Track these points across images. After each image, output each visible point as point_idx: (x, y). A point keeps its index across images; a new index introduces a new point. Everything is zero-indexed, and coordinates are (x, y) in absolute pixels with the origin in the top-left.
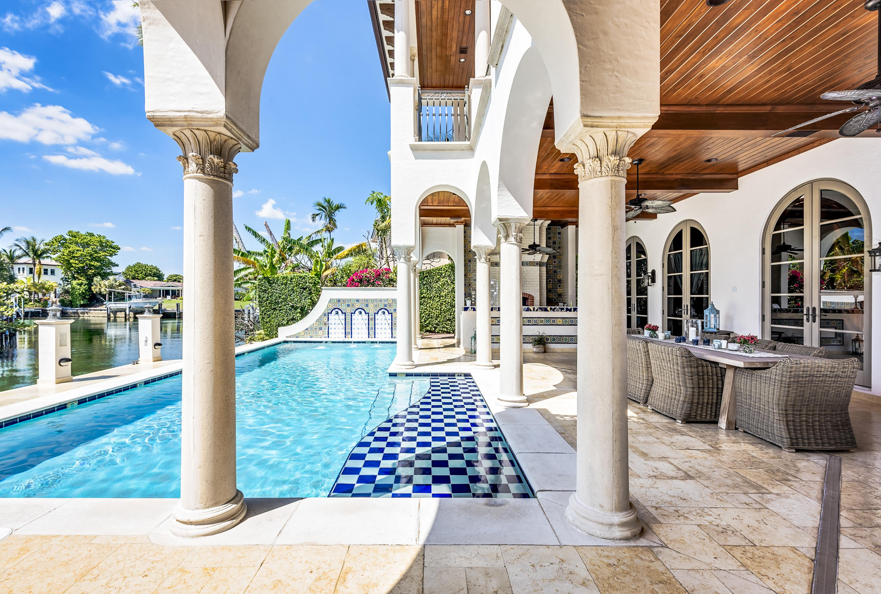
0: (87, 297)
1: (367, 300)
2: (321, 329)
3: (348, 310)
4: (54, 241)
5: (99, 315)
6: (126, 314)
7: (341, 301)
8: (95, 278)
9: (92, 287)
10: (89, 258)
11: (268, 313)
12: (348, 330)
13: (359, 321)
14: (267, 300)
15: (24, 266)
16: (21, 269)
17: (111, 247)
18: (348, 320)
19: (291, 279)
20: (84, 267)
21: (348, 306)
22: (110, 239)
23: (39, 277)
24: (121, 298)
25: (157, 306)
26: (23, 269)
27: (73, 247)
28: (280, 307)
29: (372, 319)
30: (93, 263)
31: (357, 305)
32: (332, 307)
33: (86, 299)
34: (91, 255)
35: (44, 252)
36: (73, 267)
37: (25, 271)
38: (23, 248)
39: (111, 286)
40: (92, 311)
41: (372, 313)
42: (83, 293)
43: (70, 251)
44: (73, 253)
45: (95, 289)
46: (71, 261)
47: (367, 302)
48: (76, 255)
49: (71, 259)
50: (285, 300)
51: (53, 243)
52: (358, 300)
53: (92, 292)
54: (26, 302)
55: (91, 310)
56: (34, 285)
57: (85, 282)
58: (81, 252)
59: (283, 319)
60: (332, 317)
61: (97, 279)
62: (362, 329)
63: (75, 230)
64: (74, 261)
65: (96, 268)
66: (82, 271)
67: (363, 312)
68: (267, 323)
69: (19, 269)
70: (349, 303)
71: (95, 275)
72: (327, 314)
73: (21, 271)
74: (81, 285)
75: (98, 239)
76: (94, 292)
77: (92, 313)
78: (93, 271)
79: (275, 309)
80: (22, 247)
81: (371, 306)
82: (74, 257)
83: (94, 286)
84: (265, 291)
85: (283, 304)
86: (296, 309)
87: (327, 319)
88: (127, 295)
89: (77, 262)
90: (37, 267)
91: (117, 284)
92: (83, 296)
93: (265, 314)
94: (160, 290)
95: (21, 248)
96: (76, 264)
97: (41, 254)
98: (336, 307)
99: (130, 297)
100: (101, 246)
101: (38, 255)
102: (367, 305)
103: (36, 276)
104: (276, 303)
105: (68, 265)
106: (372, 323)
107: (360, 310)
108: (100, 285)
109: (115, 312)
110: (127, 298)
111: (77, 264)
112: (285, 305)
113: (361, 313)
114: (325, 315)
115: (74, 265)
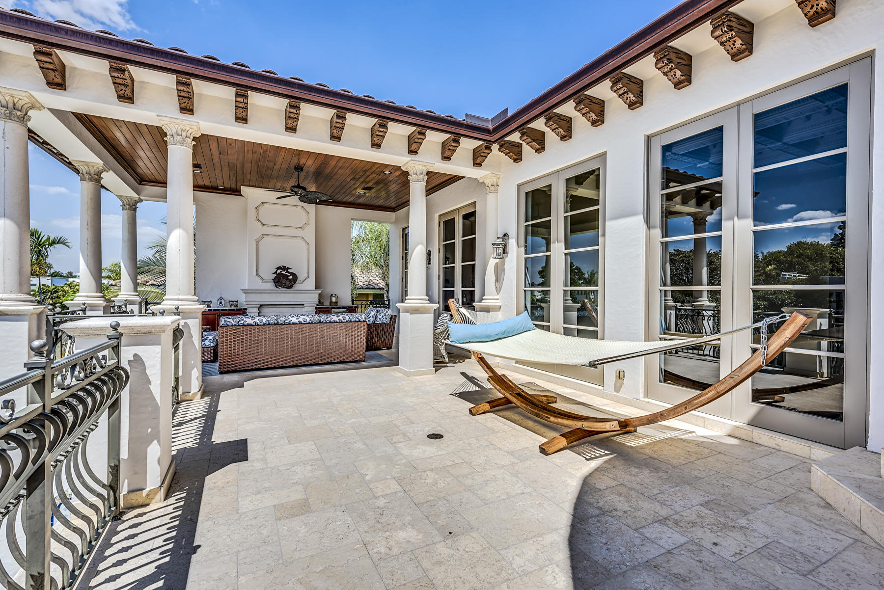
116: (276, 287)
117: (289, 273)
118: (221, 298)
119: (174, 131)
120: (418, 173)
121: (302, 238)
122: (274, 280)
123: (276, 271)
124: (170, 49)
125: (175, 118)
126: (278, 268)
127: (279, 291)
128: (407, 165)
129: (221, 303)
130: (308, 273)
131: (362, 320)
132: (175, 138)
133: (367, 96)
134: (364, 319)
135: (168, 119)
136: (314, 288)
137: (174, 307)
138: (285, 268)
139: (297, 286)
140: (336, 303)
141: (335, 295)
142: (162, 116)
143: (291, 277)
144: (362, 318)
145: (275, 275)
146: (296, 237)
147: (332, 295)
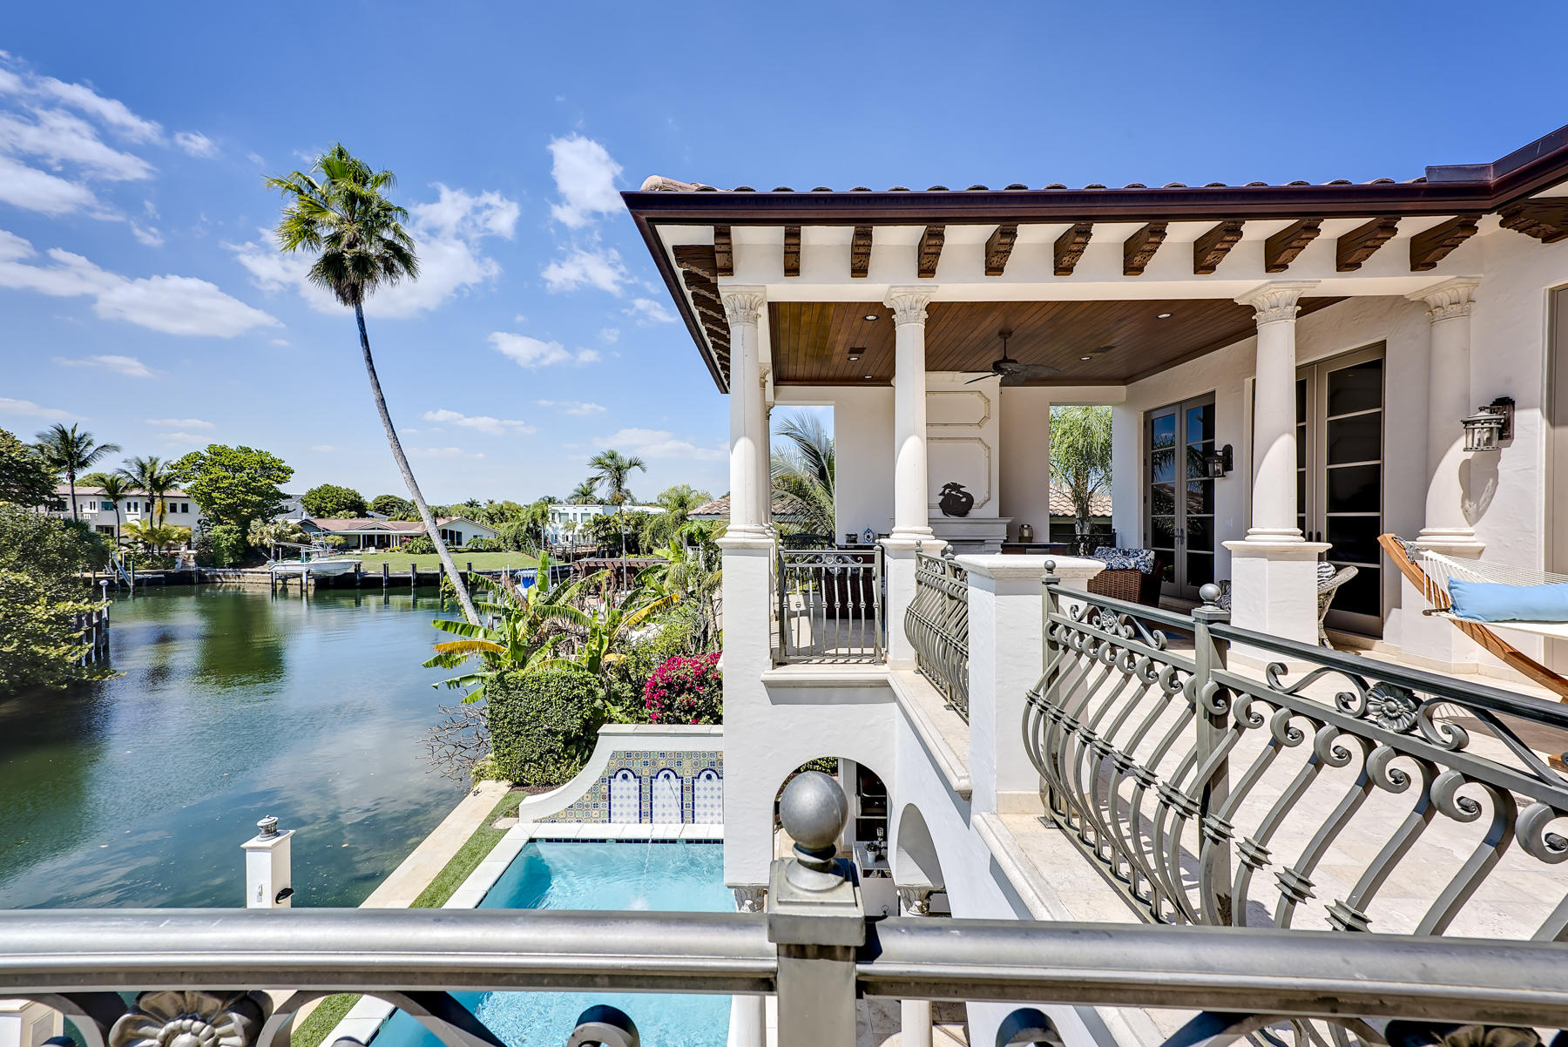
0: (240, 552)
1: (679, 754)
2: (596, 806)
3: (646, 772)
4: (186, 462)
5: (260, 581)
6: (301, 581)
7: (634, 756)
8: (252, 522)
9: (249, 538)
10: (243, 490)
11: (507, 740)
12: (645, 808)
13: (666, 791)
14: (505, 717)
15: (138, 500)
16: (132, 505)
17: (279, 469)
18: (646, 790)
19: (548, 683)
20: (235, 503)
21: (646, 764)
22: (277, 457)
23: (161, 519)
24: (293, 554)
25: (353, 568)
26: (136, 504)
27: (218, 472)
28: (528, 730)
29: (688, 788)
30: (249, 498)
31: (662, 764)
32: (616, 765)
33: (238, 554)
34: (246, 485)
35: (169, 480)
36: (216, 504)
37: (139, 509)
38: (134, 474)
39: (279, 537)
40: (248, 574)
41: (688, 776)
42: (232, 545)
43: (211, 479)
44: (217, 481)
45: (253, 540)
46: (214, 495)
47: (679, 757)
48: (221, 486)
49: (213, 491)
50: (536, 718)
51: (183, 463)
52: (662, 754)
53: (249, 544)
54: (139, 560)
55: (246, 572)
56: (152, 532)
57: (236, 528)
58: (230, 481)
59: (533, 752)
60: (617, 783)
61: (256, 523)
62: (670, 806)
63: (219, 443)
64: (218, 495)
65: (254, 504)
66: (231, 511)
67: (672, 775)
68: (504, 755)
69: (129, 504)
70: (647, 758)
71: (252, 516)
72: (608, 780)
73: (132, 509)
74: (229, 532)
75: (257, 458)
76: (252, 545)
77: (247, 578)
78: (250, 510)
79: (518, 733)
80: (131, 473)
81: (687, 763)
82: (219, 488)
83: (252, 535)
84: (501, 702)
85: (533, 724)
86: (555, 734)
87: (607, 787)
88: (303, 551)
89: (223, 496)
90: (158, 502)
91: (290, 530)
92: (233, 549)
93: (501, 740)
94: (359, 536)
95: (130, 475)
96: (221, 499)
97: (165, 484)
98: (623, 766)
99: (307, 554)
100: (263, 468)
101: (159, 485)
102: (679, 763)
103: (156, 517)
104: (520, 722)
105: (208, 501)
106: (688, 795)
107: (667, 772)
108: (262, 533)
109: (285, 578)
110: (303, 556)
111: (224, 499)
112: (536, 727)
113: (667, 776)
114: (603, 780)
115: (218, 501)
116: (945, 514)
117: (961, 493)
118: (869, 531)
119: (907, 304)
120: (1282, 305)
121: (980, 439)
122: (941, 505)
123: (944, 491)
124: (930, 190)
125: (912, 286)
126: (946, 487)
127: (950, 521)
128: (1254, 294)
129: (868, 537)
130: (989, 492)
131: (1129, 567)
132: (909, 314)
133: (1213, 185)
134: (1133, 566)
135: (902, 290)
136: (997, 514)
137: (915, 542)
138: (955, 487)
139: (974, 513)
140: (1030, 539)
141: (1029, 526)
142: (897, 287)
143: (964, 500)
144: (1130, 565)
145: (942, 497)
146: (971, 439)
147: (1023, 526)
